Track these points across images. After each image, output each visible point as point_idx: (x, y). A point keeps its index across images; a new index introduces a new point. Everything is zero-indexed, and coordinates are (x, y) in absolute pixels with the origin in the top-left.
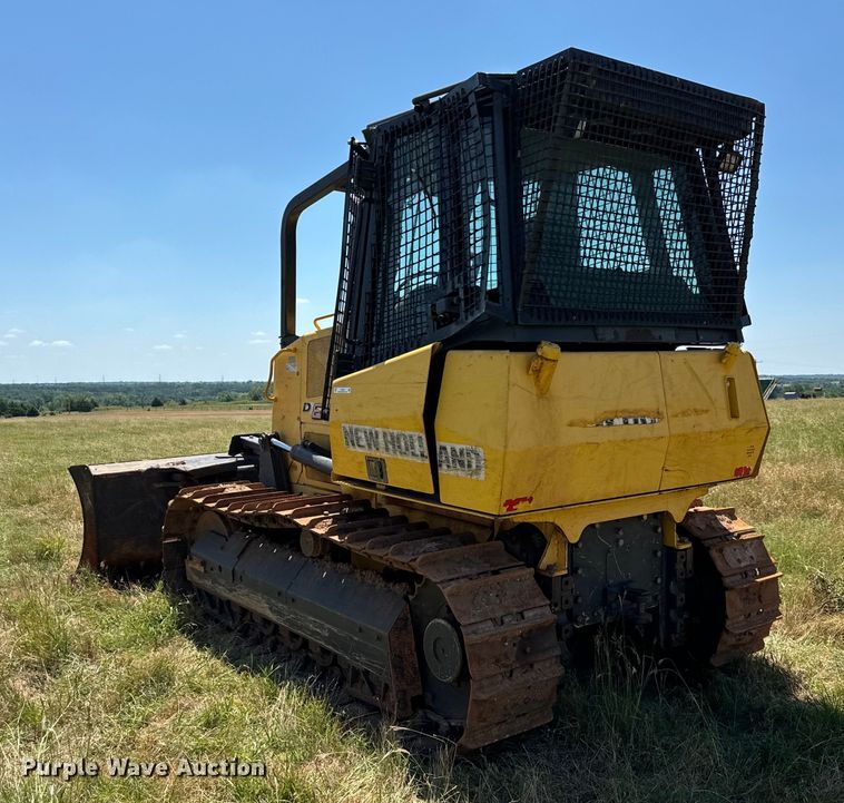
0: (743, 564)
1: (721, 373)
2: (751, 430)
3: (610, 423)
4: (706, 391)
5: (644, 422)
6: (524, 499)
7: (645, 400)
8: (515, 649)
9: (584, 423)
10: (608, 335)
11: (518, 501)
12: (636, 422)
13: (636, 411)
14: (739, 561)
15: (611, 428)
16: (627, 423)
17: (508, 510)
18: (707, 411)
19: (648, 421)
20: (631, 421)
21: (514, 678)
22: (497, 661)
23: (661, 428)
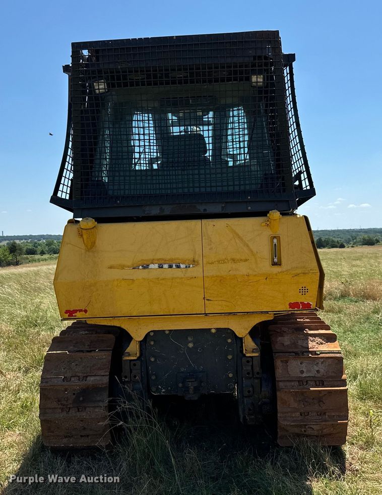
0: (304, 375)
1: (268, 233)
2: (297, 275)
3: (146, 267)
4: (248, 246)
5: (178, 267)
6: (80, 311)
7: (183, 252)
8: (74, 396)
9: (123, 267)
10: (155, 211)
11: (75, 311)
12: (170, 267)
13: (172, 260)
14: (302, 372)
15: (146, 270)
16: (162, 267)
17: (69, 316)
18: (246, 260)
19: (182, 266)
20: (166, 266)
21: (70, 412)
22: (59, 401)
23: (195, 271)
